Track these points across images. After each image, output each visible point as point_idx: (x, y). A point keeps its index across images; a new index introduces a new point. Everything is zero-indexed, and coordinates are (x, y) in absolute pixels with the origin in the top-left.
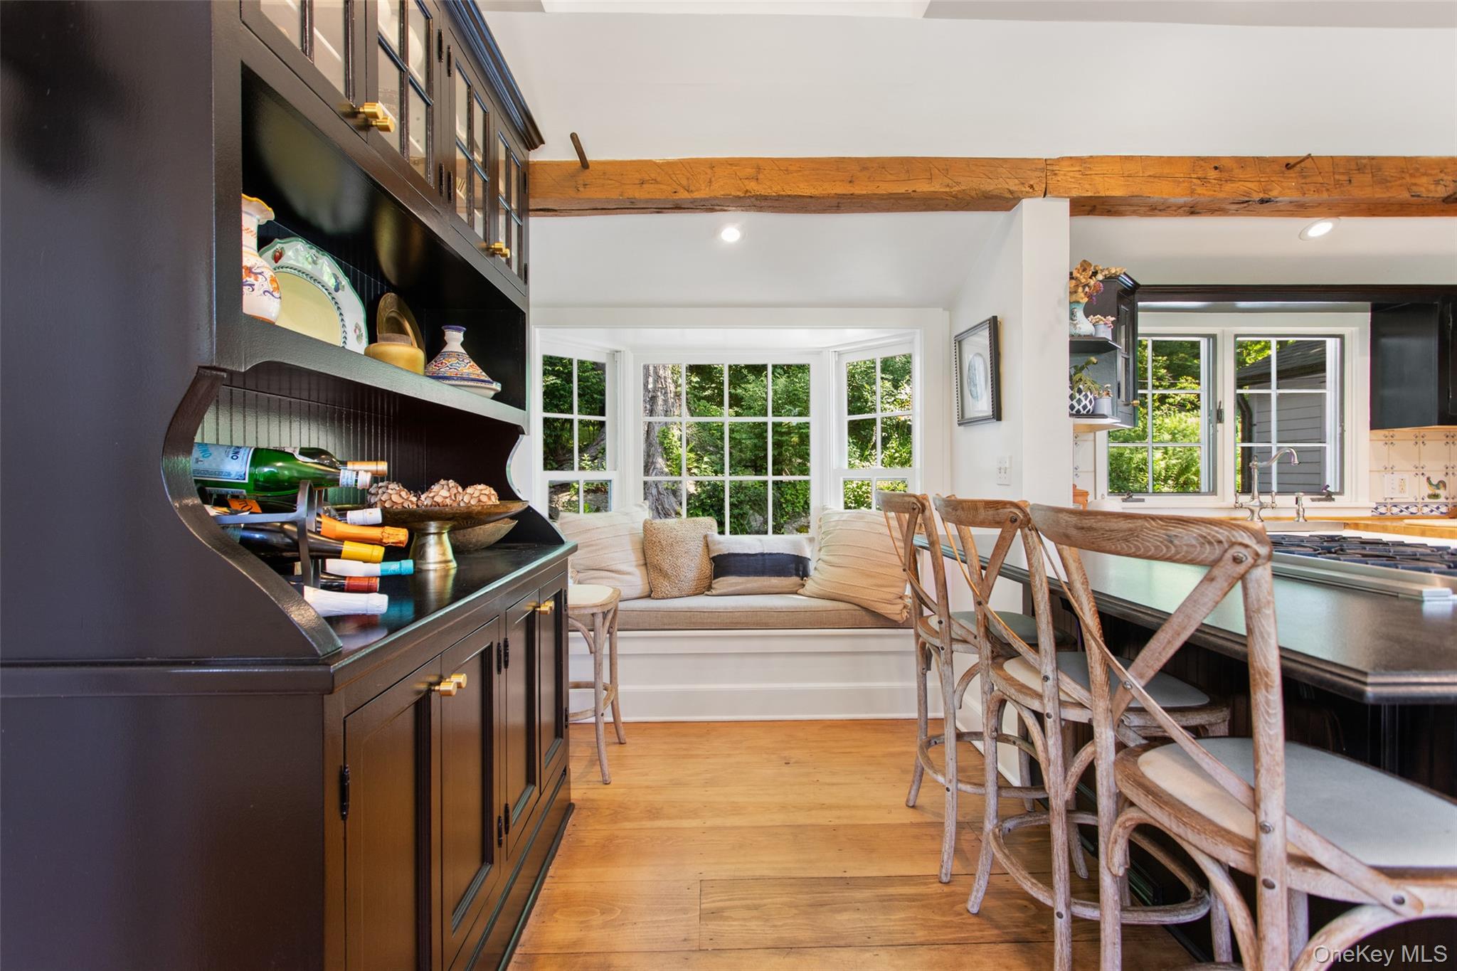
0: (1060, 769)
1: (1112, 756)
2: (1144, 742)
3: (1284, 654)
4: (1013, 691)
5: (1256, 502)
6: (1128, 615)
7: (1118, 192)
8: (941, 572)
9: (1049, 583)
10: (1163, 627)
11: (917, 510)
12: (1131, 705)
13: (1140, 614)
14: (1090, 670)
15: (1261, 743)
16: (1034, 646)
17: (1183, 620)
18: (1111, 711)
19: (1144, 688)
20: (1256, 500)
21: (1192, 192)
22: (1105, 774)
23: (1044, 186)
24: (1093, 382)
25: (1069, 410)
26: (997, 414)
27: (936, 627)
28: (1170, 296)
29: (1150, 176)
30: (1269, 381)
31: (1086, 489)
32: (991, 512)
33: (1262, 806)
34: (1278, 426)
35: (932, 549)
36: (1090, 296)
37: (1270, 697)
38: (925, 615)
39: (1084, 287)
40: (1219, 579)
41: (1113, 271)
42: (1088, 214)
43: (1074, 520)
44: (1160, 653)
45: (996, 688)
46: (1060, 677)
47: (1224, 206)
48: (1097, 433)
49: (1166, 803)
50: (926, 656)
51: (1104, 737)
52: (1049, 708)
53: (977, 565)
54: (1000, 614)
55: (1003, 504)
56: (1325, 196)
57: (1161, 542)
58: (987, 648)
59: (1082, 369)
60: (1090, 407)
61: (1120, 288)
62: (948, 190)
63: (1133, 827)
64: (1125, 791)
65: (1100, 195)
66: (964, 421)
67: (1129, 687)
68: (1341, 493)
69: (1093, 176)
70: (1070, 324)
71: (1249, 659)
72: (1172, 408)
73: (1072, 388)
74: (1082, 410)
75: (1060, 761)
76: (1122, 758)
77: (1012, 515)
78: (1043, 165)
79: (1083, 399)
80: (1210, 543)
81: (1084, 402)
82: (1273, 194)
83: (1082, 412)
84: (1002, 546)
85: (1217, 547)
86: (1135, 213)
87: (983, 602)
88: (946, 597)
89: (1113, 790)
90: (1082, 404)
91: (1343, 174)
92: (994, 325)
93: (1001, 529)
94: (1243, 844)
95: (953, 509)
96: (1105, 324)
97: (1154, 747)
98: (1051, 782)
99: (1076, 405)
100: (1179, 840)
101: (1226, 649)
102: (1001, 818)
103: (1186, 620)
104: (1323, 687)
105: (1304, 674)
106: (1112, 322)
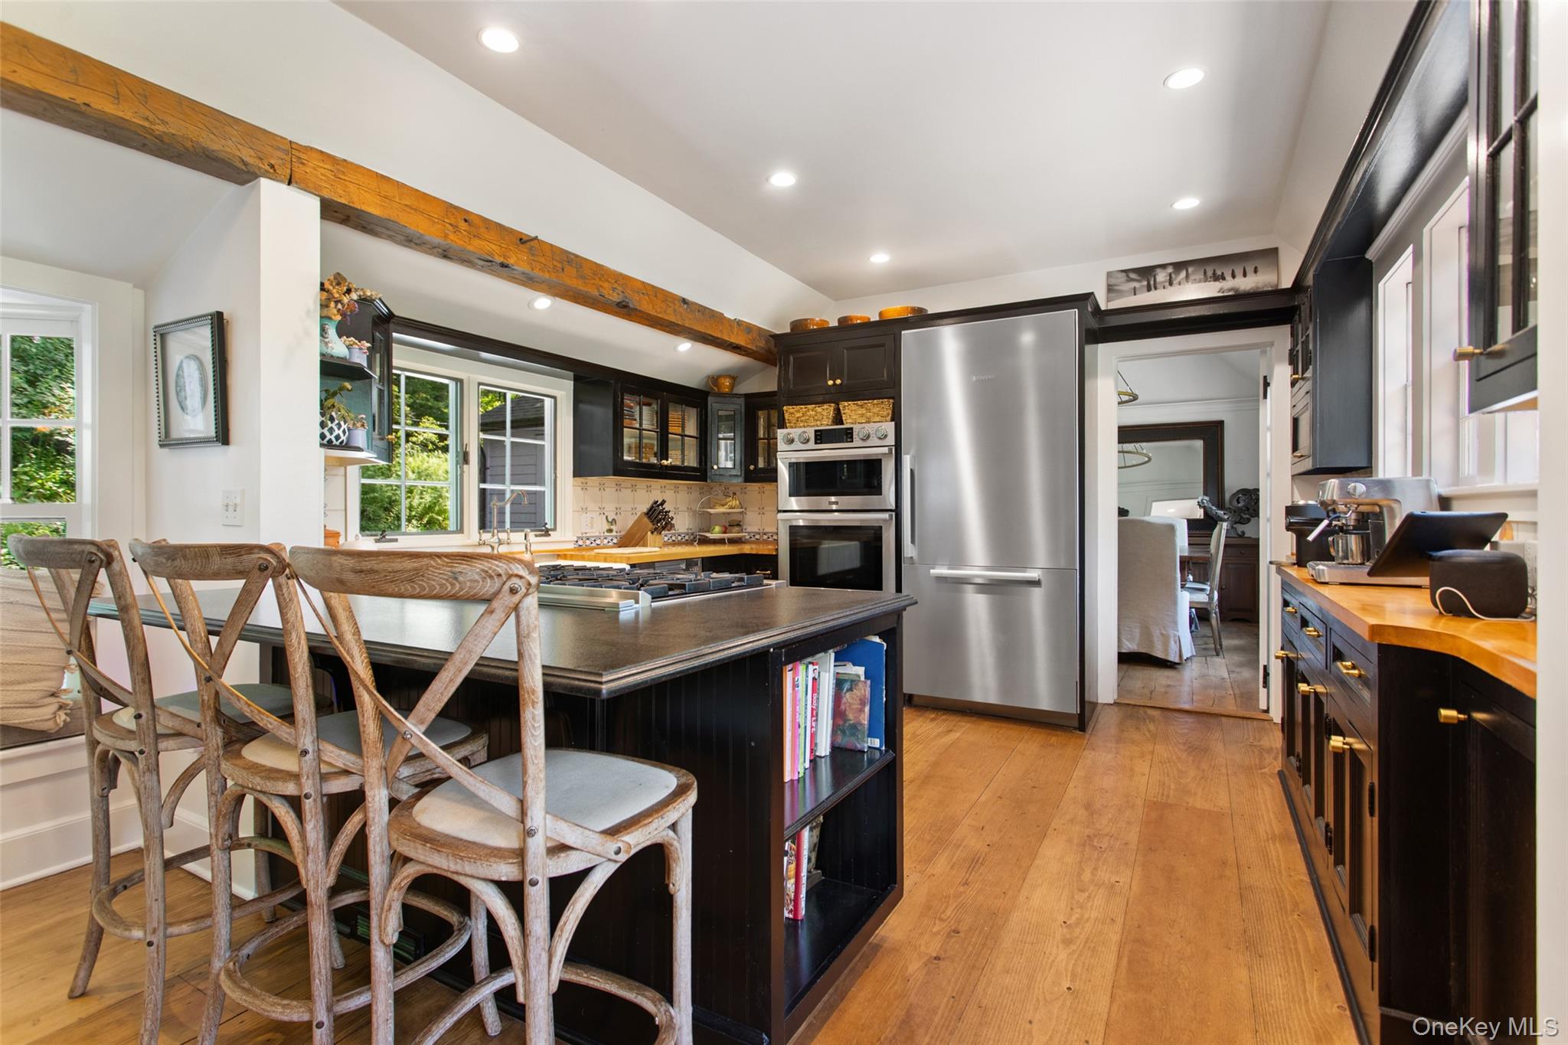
0: (321, 854)
1: (386, 817)
2: (417, 790)
3: (547, 672)
4: (258, 780)
5: (495, 539)
6: (404, 661)
7: (374, 210)
8: (141, 647)
9: (308, 640)
10: (446, 666)
11: (97, 563)
12: (410, 754)
13: (415, 658)
14: (362, 730)
15: (529, 756)
16: (288, 716)
17: (465, 656)
18: (385, 769)
19: (424, 733)
20: (496, 537)
21: (446, 236)
22: (378, 839)
23: (289, 171)
24: (348, 411)
25: (318, 439)
26: (223, 435)
27: (132, 725)
28: (423, 333)
29: (406, 205)
30: (505, 428)
31: (336, 529)
32: (230, 560)
33: (529, 814)
34: (512, 471)
35: (125, 616)
36: (344, 315)
37: (536, 712)
38: (104, 711)
39: (337, 302)
40: (497, 611)
41: (369, 294)
42: (341, 223)
43: (350, 562)
44: (442, 694)
45: (230, 783)
46: (321, 747)
47: (472, 258)
48: (348, 467)
49: (443, 845)
50: (108, 768)
51: (377, 799)
52: (308, 787)
53: (201, 629)
54: (238, 687)
55: (250, 549)
56: (547, 276)
57: (447, 580)
58: (216, 736)
59: (334, 394)
60: (343, 438)
61: (374, 313)
62: (146, 124)
63: (407, 886)
64: (400, 849)
65: (355, 206)
66: (168, 441)
67: (409, 736)
68: (554, 529)
69: (347, 183)
70: (321, 341)
71: (520, 682)
72: (416, 447)
73: (323, 414)
74: (334, 440)
75: (321, 845)
76: (396, 816)
77: (261, 562)
78: (287, 147)
79: (335, 428)
80: (491, 577)
81: (337, 432)
82: (511, 261)
83: (335, 442)
84: (247, 601)
85: (496, 580)
86: (390, 238)
87: (214, 676)
88: (147, 680)
89: (387, 853)
90: (335, 434)
91: (559, 262)
92: (219, 323)
93: (244, 581)
94: (512, 855)
95: (167, 559)
96: (360, 349)
97: (427, 792)
98: (310, 873)
99: (327, 434)
100: (455, 878)
101: (498, 676)
102: (235, 946)
103: (467, 655)
104: (574, 694)
105: (560, 685)
106: (368, 348)
